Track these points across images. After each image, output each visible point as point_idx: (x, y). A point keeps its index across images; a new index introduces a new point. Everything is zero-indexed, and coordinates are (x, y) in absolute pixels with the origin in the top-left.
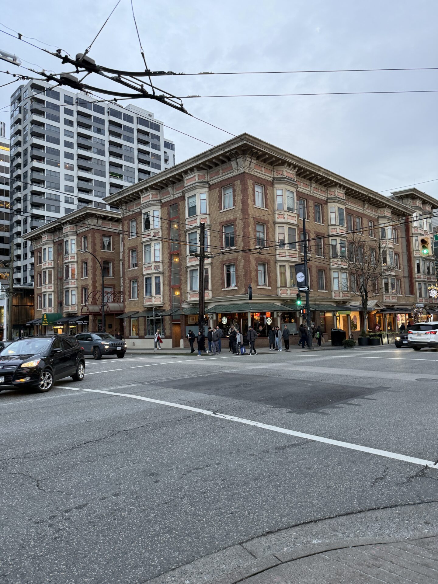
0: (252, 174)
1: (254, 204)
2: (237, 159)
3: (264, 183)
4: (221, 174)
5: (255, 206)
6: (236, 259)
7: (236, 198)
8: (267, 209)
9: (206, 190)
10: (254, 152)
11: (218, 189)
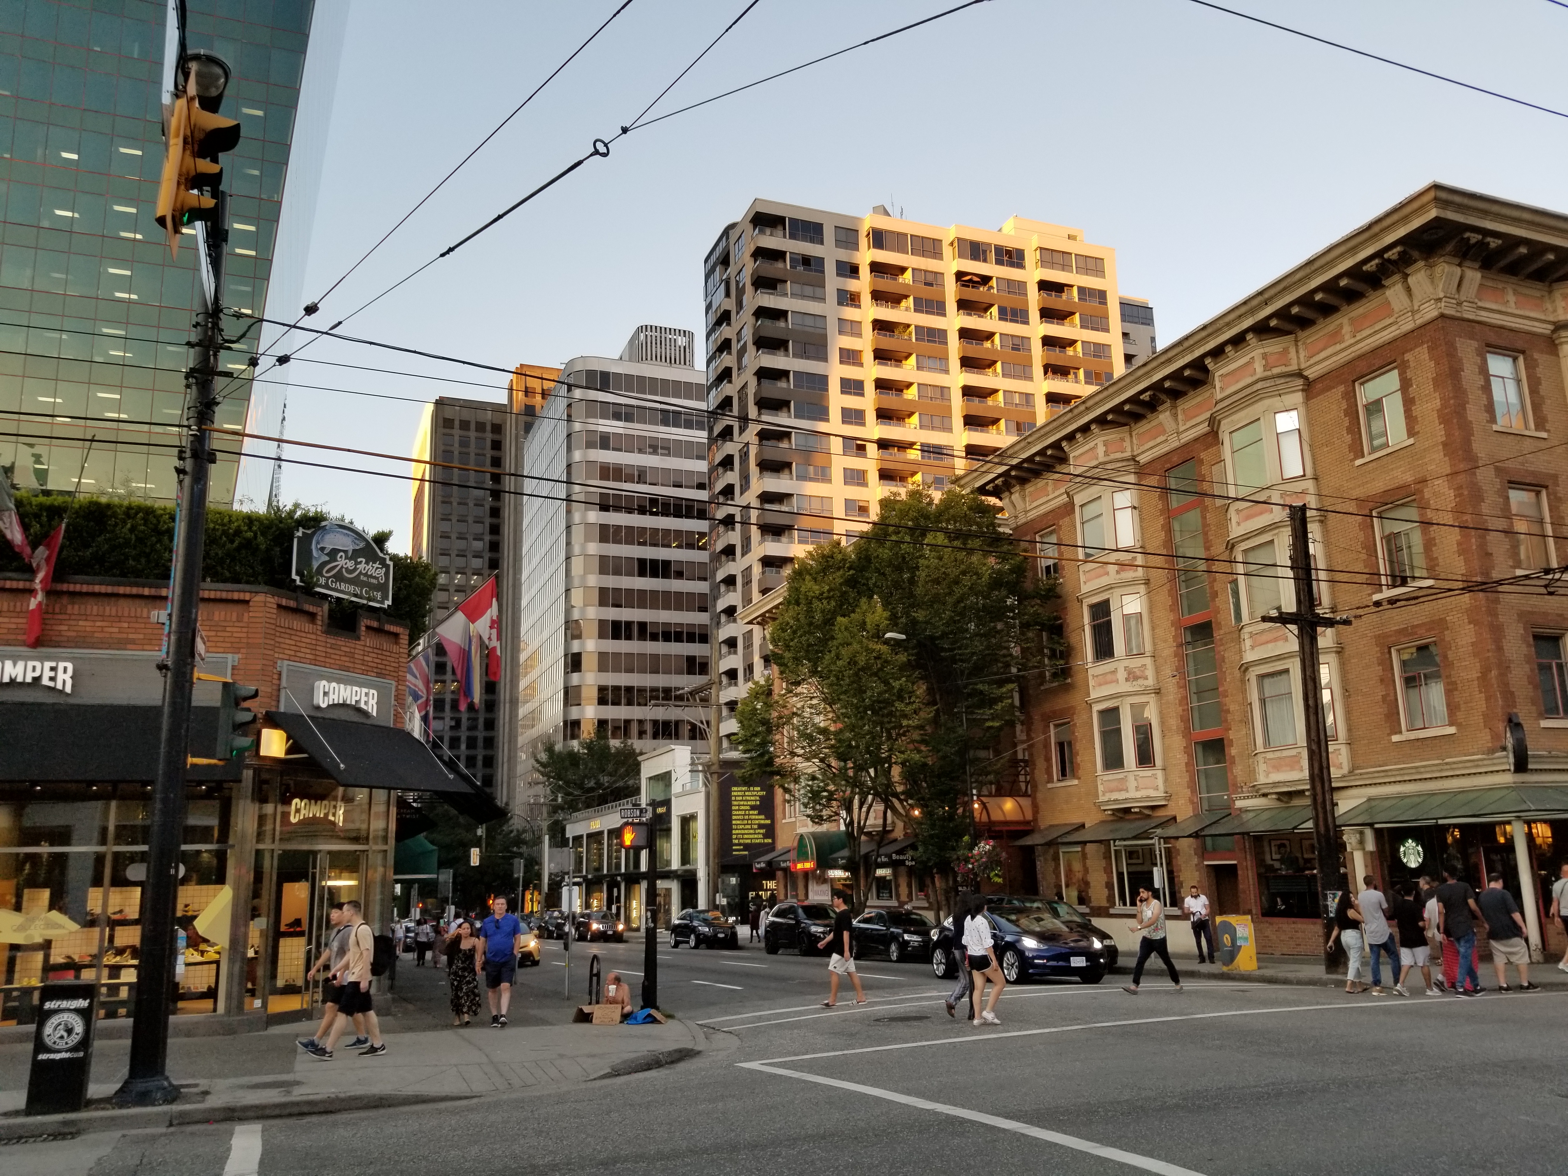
0: (1471, 316)
1: (1493, 420)
2: (1406, 276)
3: (1519, 345)
4: (1346, 337)
5: (1495, 427)
6: (1440, 624)
7: (1417, 410)
8: (1544, 435)
9: (1298, 398)
10: (1473, 241)
11: (1342, 388)
